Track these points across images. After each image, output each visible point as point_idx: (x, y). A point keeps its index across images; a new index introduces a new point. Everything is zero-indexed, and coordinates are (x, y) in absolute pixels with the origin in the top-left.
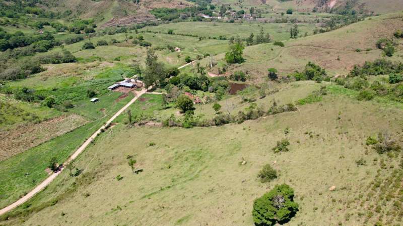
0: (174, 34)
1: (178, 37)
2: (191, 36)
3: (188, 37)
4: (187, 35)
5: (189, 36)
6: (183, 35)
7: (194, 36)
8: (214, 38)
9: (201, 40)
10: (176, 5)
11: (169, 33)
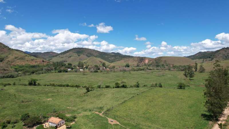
0: (39, 85)
1: (47, 89)
2: (68, 86)
3: (64, 89)
4: (61, 86)
5: (64, 86)
6: (53, 85)
7: (72, 86)
8: (107, 87)
9: (88, 91)
10: (38, 63)
11: (30, 84)
